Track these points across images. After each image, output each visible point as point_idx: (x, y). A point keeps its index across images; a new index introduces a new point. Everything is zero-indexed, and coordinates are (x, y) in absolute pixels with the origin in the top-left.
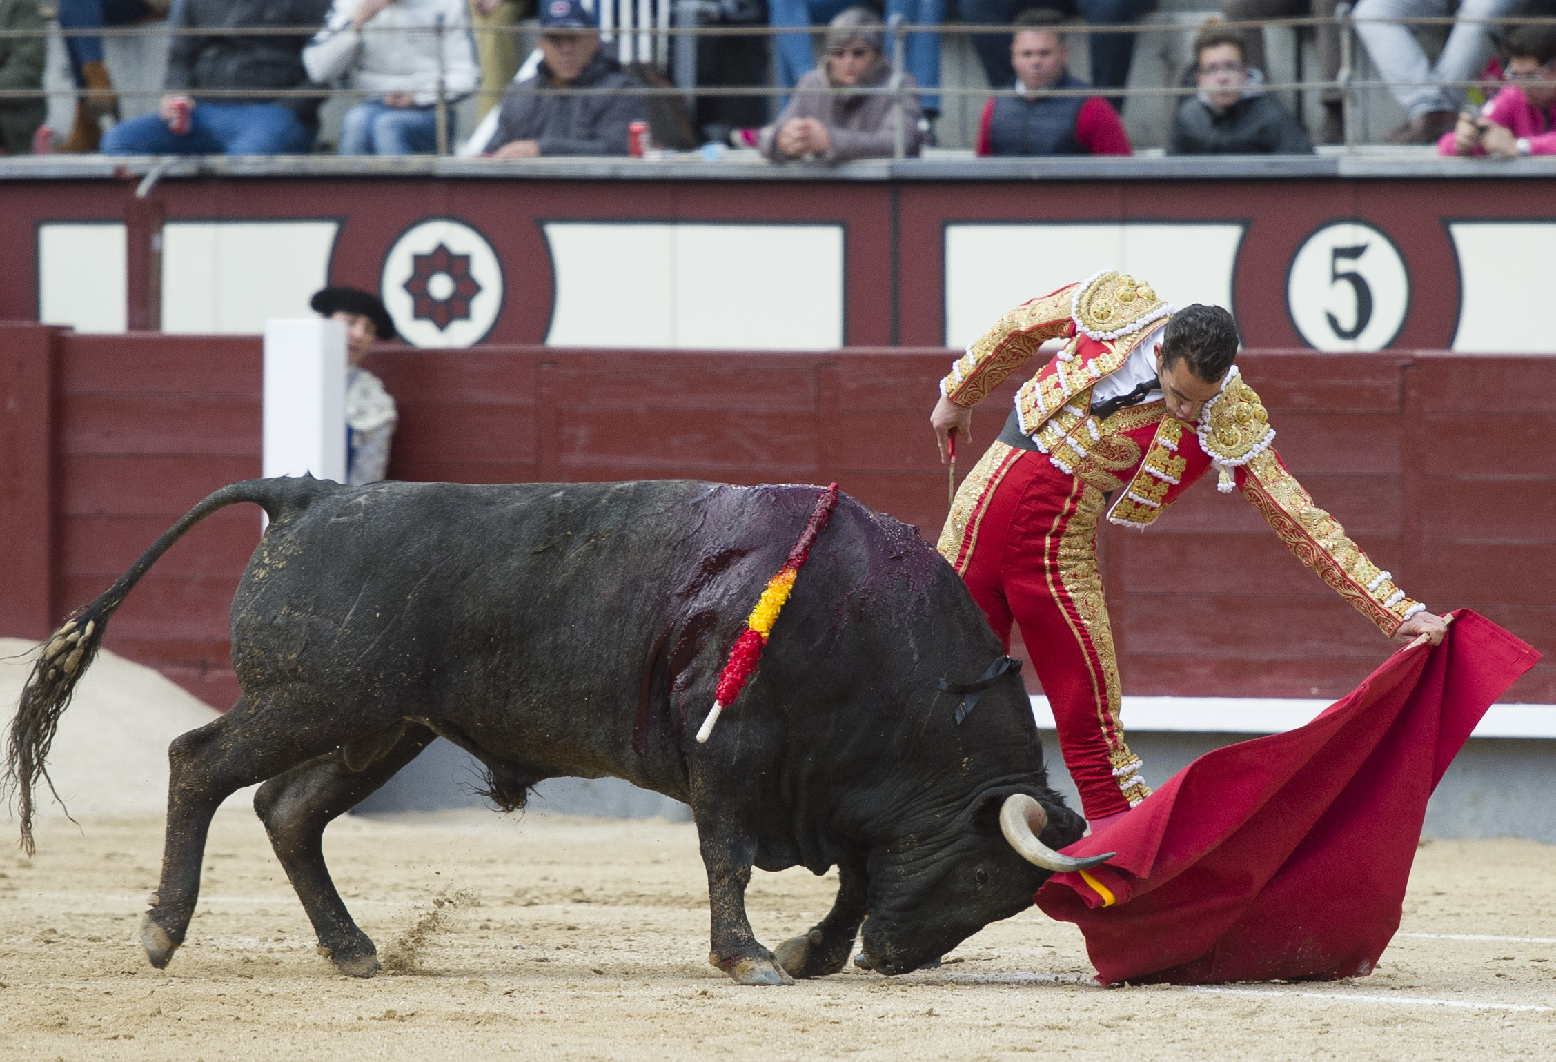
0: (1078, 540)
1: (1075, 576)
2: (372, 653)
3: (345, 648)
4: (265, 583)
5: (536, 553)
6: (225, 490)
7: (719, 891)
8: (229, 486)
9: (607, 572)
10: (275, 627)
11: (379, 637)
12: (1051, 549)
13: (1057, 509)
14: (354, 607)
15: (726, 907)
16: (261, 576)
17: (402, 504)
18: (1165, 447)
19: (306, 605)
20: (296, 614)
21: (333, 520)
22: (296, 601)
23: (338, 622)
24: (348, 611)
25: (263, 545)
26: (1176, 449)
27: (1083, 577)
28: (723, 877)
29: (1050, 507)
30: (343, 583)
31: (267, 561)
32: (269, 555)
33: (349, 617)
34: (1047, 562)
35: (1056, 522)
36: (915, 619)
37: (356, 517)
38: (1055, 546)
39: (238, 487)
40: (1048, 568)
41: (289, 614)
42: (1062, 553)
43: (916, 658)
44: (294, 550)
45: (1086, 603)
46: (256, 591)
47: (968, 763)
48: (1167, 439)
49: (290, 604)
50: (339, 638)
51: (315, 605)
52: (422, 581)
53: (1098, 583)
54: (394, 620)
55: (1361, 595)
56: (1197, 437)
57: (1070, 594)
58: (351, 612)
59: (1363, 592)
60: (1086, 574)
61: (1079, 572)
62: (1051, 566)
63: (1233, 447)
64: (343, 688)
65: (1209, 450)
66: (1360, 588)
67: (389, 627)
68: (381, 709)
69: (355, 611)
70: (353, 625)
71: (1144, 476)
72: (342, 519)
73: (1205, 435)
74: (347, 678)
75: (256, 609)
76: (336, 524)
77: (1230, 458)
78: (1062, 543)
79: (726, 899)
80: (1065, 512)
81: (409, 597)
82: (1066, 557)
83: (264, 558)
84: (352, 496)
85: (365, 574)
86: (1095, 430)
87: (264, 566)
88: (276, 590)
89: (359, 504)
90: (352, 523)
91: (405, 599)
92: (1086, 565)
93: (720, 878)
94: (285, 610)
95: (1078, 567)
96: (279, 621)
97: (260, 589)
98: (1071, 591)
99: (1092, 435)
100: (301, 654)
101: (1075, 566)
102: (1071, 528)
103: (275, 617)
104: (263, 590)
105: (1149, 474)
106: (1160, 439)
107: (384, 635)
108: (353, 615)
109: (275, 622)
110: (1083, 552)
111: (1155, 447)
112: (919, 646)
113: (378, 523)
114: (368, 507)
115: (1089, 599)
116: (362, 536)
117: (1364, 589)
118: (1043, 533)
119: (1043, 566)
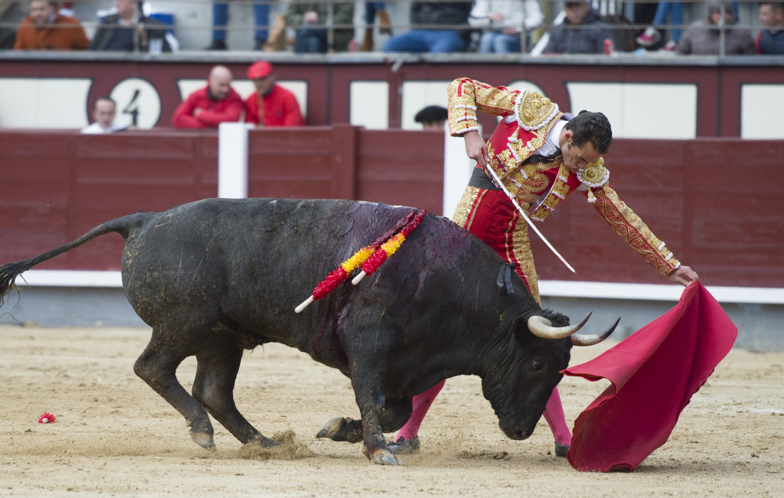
0: (521, 232)
1: (521, 252)
2: (196, 279)
3: (183, 280)
4: (134, 265)
5: (267, 231)
6: (99, 227)
7: (367, 418)
8: (101, 225)
9: (305, 247)
10: (148, 284)
11: (197, 269)
12: (509, 239)
13: (509, 218)
14: (181, 260)
15: (371, 425)
16: (130, 263)
17: (190, 211)
18: (561, 181)
19: (157, 267)
20: (154, 274)
21: (156, 226)
22: (151, 268)
23: (176, 270)
24: (179, 263)
25: (126, 250)
26: (566, 181)
27: (525, 252)
28: (369, 411)
29: (506, 218)
30: (171, 251)
31: (130, 255)
32: (130, 252)
33: (180, 266)
34: (507, 246)
35: (511, 224)
36: (460, 263)
37: (168, 222)
38: (511, 237)
39: (105, 225)
40: (507, 249)
41: (151, 275)
42: (514, 240)
43: (462, 280)
44: (141, 245)
45: (527, 266)
46: (131, 271)
47: (502, 317)
48: (562, 177)
49: (149, 270)
50: (179, 276)
51: (162, 265)
52: (211, 241)
53: (531, 255)
54: (202, 260)
55: (653, 253)
56: (576, 175)
57: (519, 262)
58: (180, 263)
59: (654, 251)
60: (526, 251)
61: (522, 250)
62: (509, 247)
63: (594, 178)
64: (190, 301)
65: (583, 181)
66: (654, 249)
67: (200, 264)
68: (210, 305)
69: (182, 262)
70: (184, 268)
71: (551, 196)
72: (161, 225)
73: (581, 174)
74: (189, 295)
75: (136, 279)
76: (158, 228)
77: (595, 183)
78: (514, 235)
79: (371, 421)
80: (514, 219)
81: (207, 250)
82: (516, 242)
83: (129, 255)
84: (164, 215)
85: (181, 243)
86: (525, 174)
87: (130, 258)
88: (140, 266)
89: (169, 217)
90: (166, 225)
91: (205, 251)
92: (526, 246)
93: (367, 411)
94: (148, 274)
95: (522, 247)
96: (148, 280)
97: (133, 269)
98: (519, 260)
99: (524, 176)
100: (165, 292)
101: (521, 246)
102: (517, 227)
103: (146, 279)
104: (134, 269)
105: (554, 195)
106: (560, 177)
107: (199, 268)
108: (182, 264)
109: (146, 281)
110: (524, 238)
111: (557, 181)
112: (463, 274)
113: (180, 221)
114: (173, 217)
115: (528, 265)
116: (173, 228)
117: (656, 249)
118: (504, 231)
119: (505, 248)
